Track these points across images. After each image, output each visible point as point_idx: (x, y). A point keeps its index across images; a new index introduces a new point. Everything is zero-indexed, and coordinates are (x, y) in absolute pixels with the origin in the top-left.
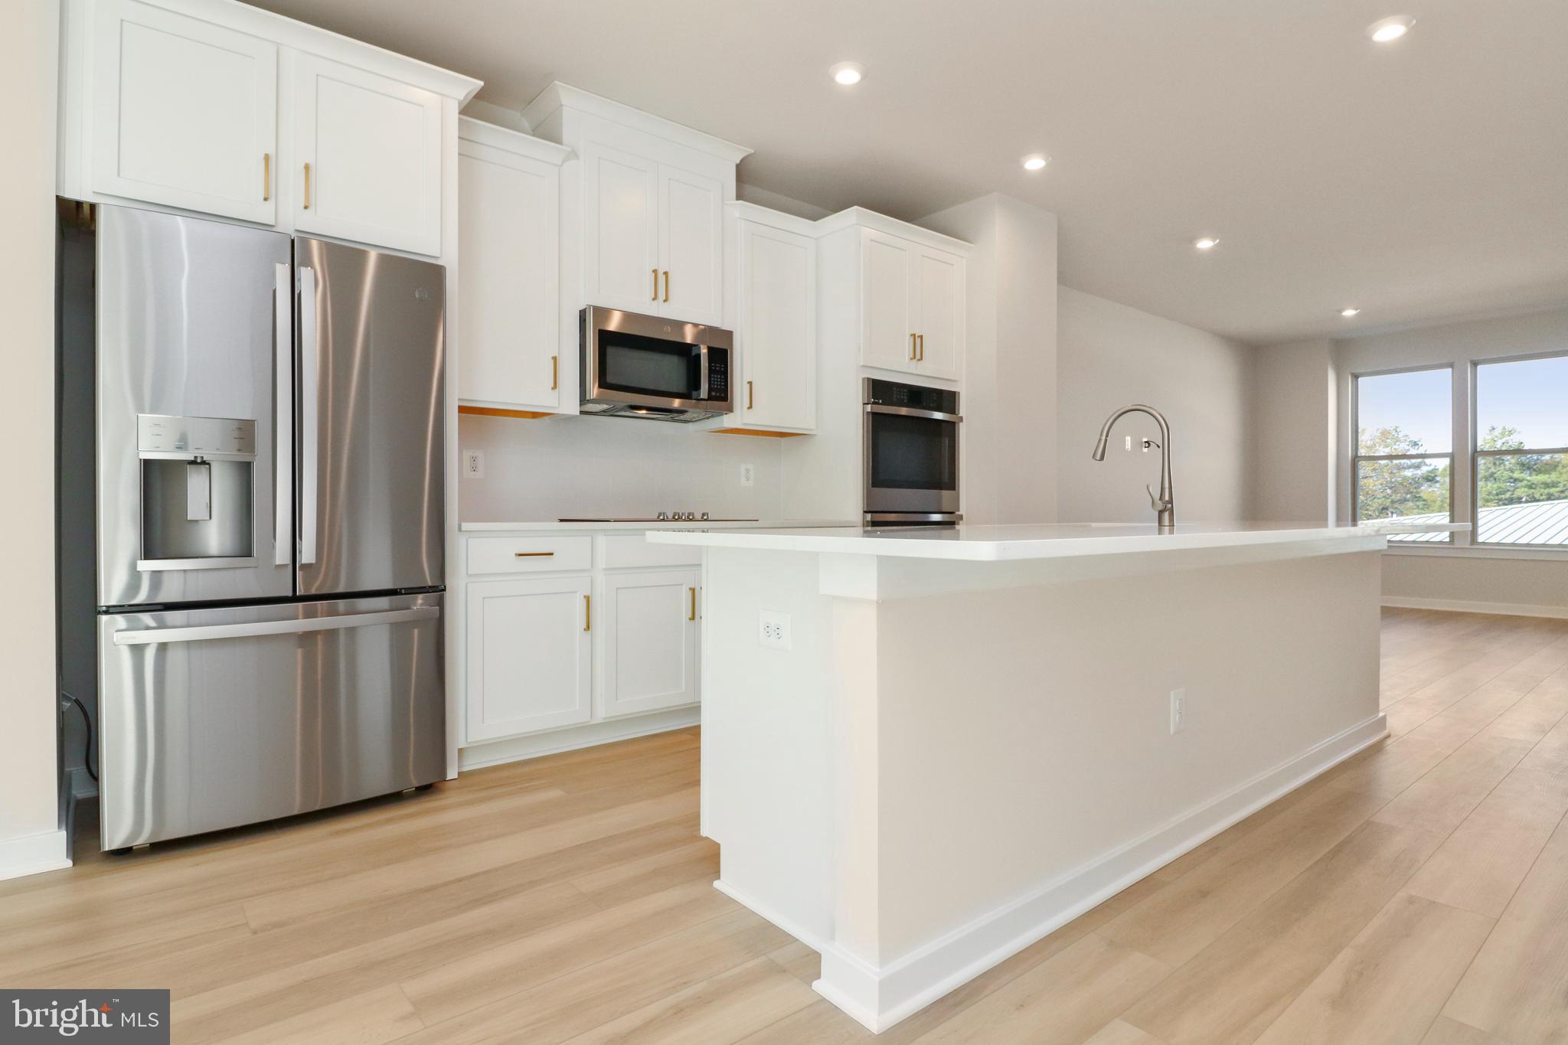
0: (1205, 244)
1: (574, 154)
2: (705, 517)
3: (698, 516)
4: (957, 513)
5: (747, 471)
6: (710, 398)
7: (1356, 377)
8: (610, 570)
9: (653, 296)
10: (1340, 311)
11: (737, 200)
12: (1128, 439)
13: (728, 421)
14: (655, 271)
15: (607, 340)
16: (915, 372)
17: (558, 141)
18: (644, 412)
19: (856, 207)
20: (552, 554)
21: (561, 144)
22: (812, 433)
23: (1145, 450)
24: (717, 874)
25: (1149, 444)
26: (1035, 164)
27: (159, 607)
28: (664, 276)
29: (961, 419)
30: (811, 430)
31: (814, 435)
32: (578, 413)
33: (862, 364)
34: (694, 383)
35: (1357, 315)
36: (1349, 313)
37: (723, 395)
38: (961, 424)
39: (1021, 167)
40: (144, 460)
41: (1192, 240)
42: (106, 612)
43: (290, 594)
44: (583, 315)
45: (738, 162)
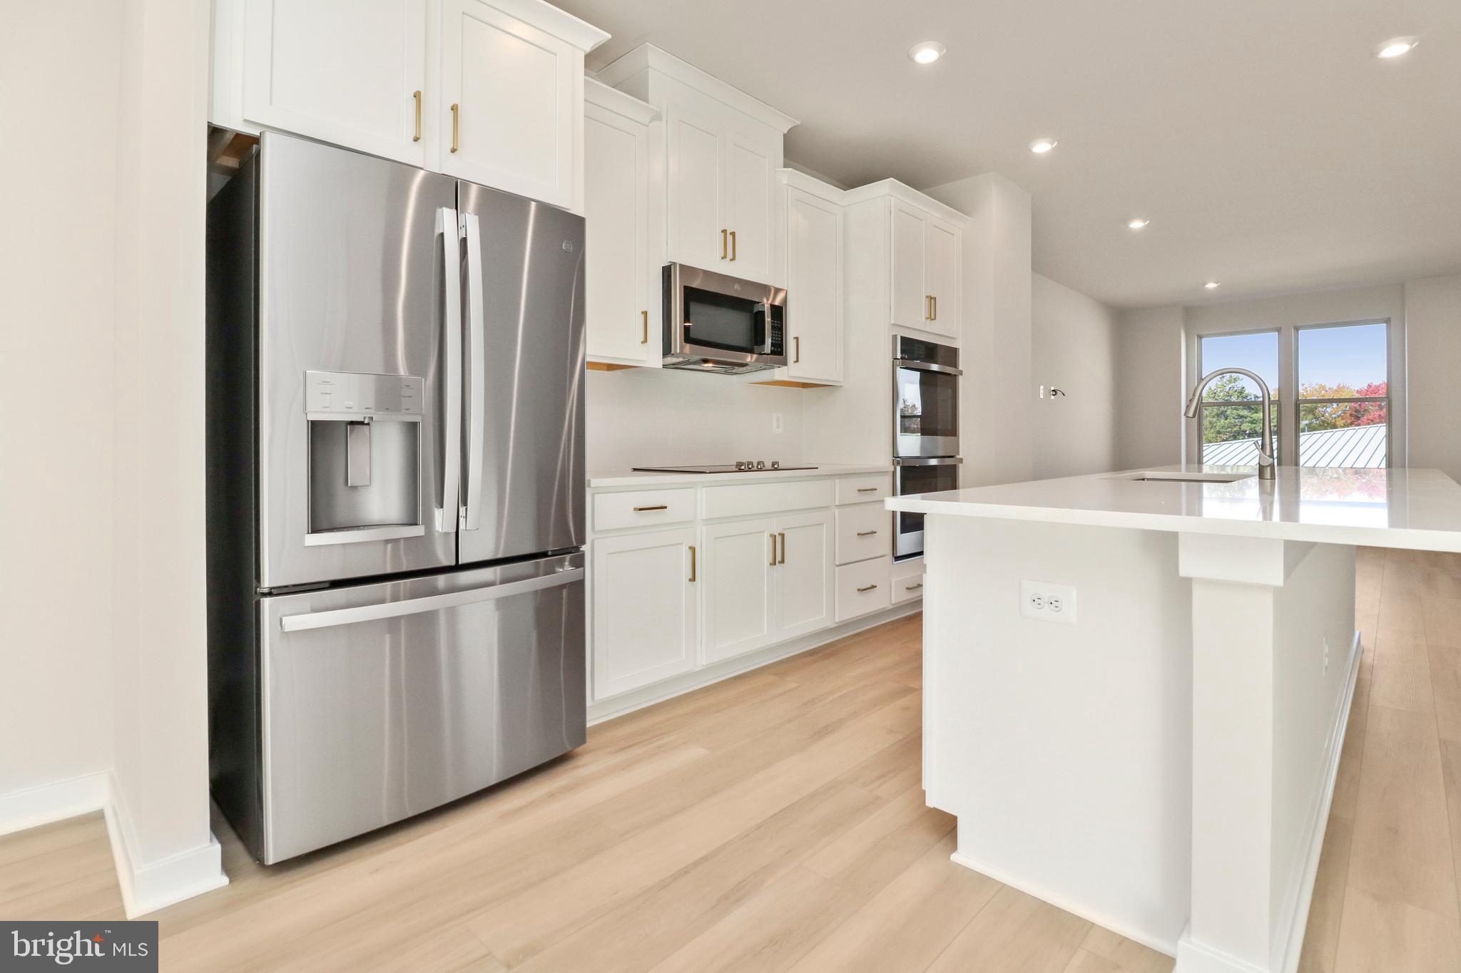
0: (1137, 225)
1: (657, 117)
2: (776, 466)
3: (768, 465)
4: (957, 456)
5: (778, 419)
6: (773, 353)
7: (1200, 337)
8: (709, 521)
9: (722, 255)
10: (1205, 284)
11: (784, 167)
12: (1042, 387)
13: (779, 373)
14: (724, 231)
15: (692, 295)
16: (929, 331)
17: (645, 99)
18: (710, 365)
19: (892, 178)
20: (666, 507)
21: (647, 102)
22: (838, 384)
23: (1053, 397)
24: (953, 845)
25: (1056, 392)
26: (1042, 147)
27: (327, 585)
28: (731, 236)
29: (961, 373)
30: (838, 382)
31: (841, 386)
32: (661, 367)
33: (893, 322)
34: (758, 338)
35: (1215, 288)
36: (1211, 286)
37: (779, 350)
38: (960, 377)
39: (1031, 151)
40: (311, 421)
41: (1127, 220)
42: (270, 594)
43: (453, 563)
44: (667, 272)
45: (786, 132)
